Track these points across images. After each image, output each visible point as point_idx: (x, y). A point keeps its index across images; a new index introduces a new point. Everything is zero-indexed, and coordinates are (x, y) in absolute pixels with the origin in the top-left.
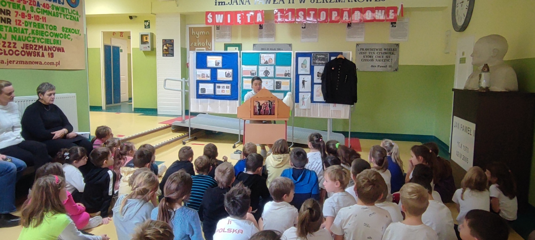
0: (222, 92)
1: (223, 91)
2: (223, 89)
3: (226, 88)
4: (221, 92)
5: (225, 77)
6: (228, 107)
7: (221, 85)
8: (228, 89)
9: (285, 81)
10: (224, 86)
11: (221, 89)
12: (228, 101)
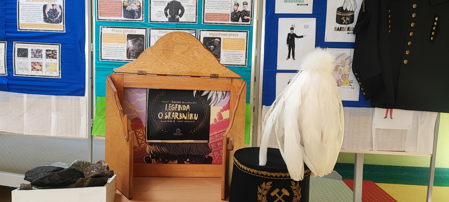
0: (33, 69)
1: (38, 67)
2: (35, 60)
3: (48, 56)
4: (30, 68)
5: (42, 22)
6: (54, 116)
7: (30, 47)
8: (54, 61)
9: (232, 37)
10: (41, 51)
11: (29, 60)
12: (53, 98)
